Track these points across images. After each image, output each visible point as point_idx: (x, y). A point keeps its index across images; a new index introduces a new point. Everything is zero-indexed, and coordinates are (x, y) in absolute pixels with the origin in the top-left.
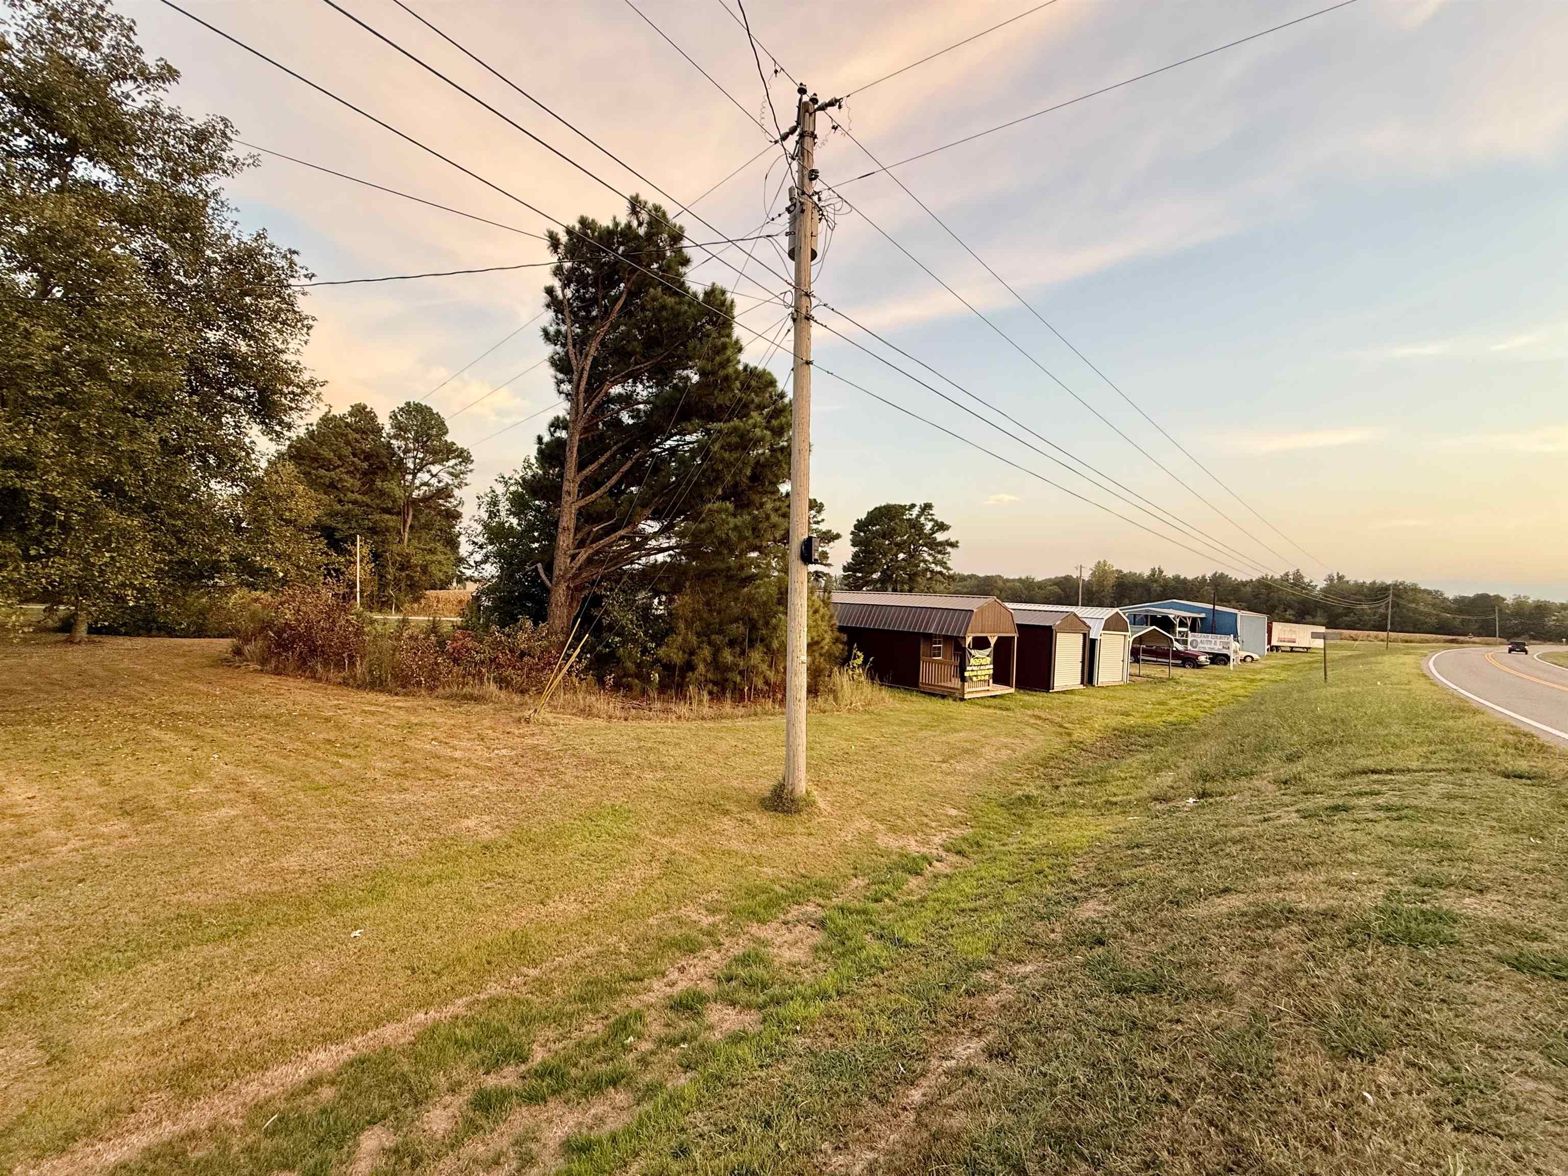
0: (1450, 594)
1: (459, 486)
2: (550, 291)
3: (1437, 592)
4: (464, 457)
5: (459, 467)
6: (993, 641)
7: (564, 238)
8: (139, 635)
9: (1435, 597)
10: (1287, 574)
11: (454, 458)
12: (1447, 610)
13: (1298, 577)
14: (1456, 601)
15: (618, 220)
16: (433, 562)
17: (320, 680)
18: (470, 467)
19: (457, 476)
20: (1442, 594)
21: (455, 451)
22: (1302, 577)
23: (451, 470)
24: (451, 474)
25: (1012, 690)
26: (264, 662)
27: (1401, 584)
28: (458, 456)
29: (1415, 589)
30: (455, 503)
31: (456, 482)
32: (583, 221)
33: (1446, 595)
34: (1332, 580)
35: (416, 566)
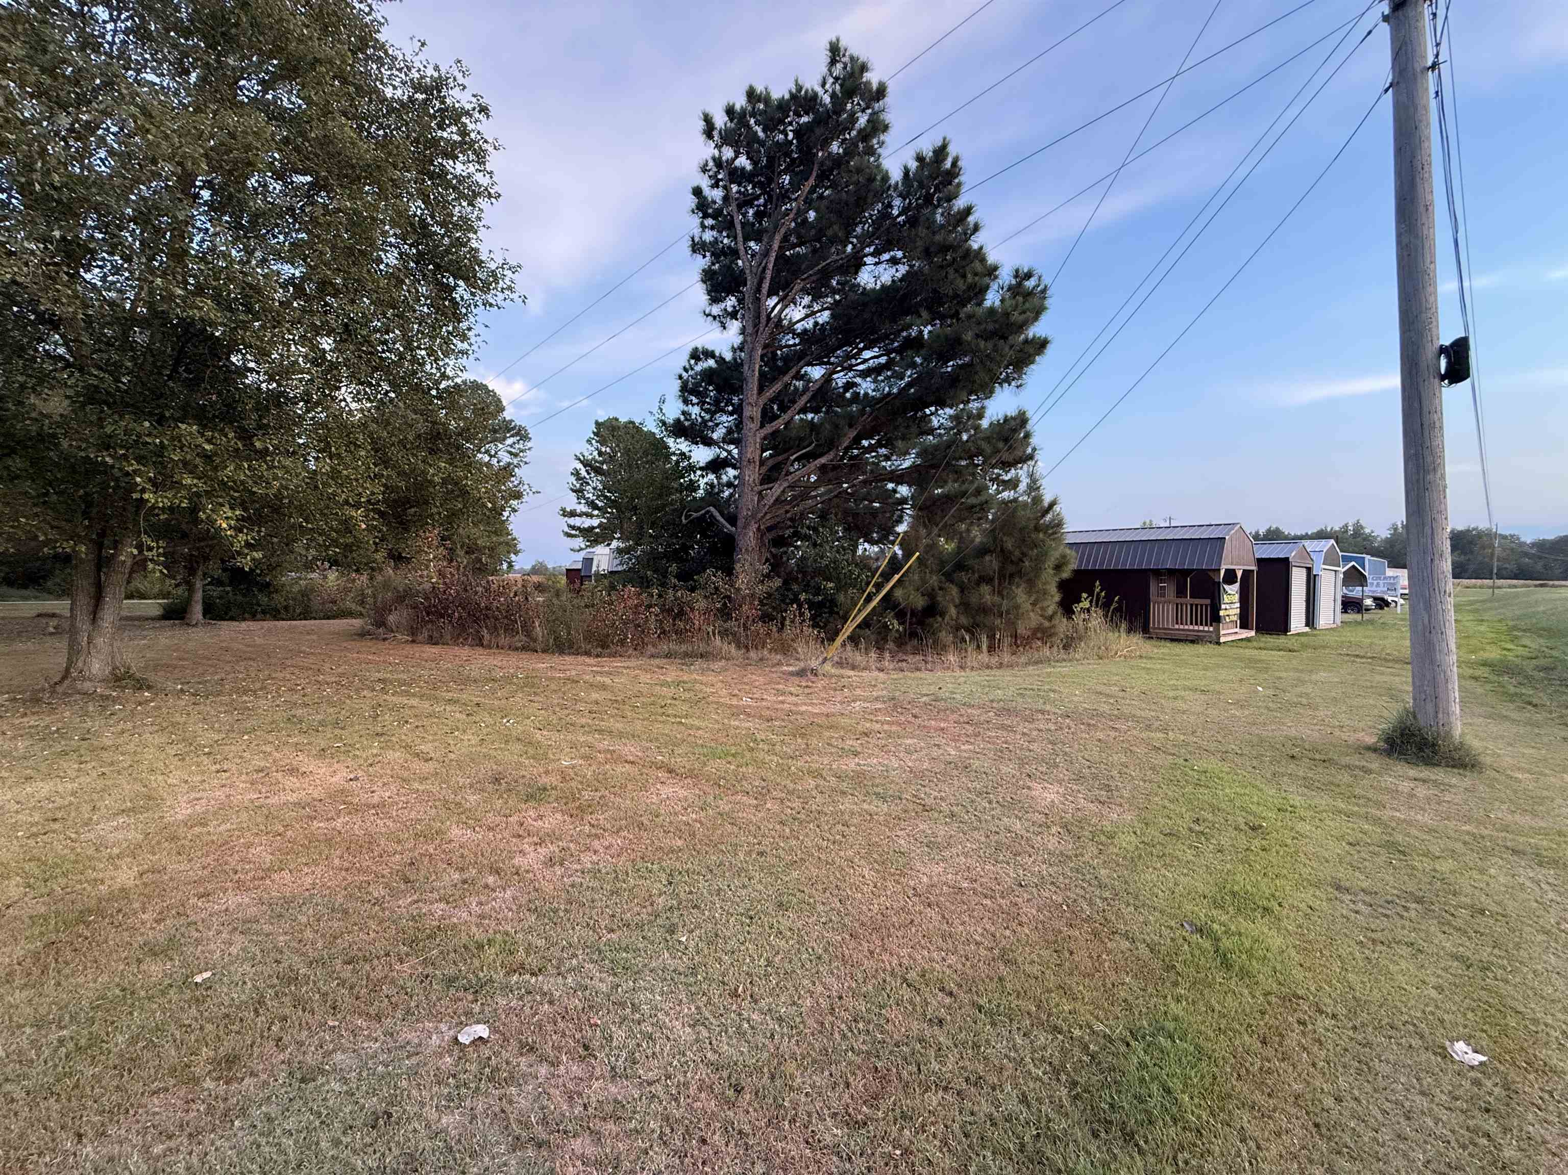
0: (1528, 539)
1: (518, 466)
2: (697, 192)
3: (1512, 536)
4: (522, 435)
5: (517, 446)
6: (1239, 574)
7: (720, 120)
8: (244, 619)
9: (1512, 543)
10: (1346, 526)
11: (512, 436)
12: (1526, 554)
13: (1358, 528)
14: (1534, 545)
15: (800, 82)
16: (500, 544)
17: (489, 647)
18: (529, 445)
19: (516, 455)
20: (1518, 539)
21: (513, 428)
22: (1362, 528)
23: (509, 449)
24: (511, 453)
25: (1252, 633)
26: (413, 632)
27: (1474, 529)
28: (517, 434)
29: (1489, 535)
30: (516, 483)
31: (515, 461)
32: (751, 95)
33: (1522, 539)
34: (1396, 529)
35: (485, 547)
